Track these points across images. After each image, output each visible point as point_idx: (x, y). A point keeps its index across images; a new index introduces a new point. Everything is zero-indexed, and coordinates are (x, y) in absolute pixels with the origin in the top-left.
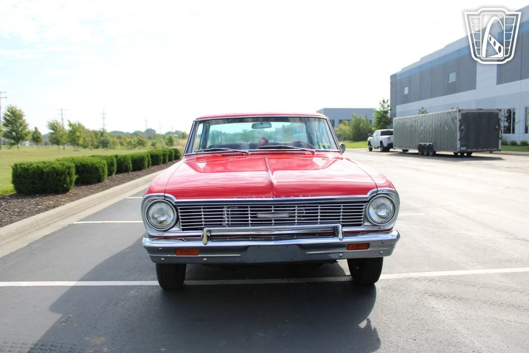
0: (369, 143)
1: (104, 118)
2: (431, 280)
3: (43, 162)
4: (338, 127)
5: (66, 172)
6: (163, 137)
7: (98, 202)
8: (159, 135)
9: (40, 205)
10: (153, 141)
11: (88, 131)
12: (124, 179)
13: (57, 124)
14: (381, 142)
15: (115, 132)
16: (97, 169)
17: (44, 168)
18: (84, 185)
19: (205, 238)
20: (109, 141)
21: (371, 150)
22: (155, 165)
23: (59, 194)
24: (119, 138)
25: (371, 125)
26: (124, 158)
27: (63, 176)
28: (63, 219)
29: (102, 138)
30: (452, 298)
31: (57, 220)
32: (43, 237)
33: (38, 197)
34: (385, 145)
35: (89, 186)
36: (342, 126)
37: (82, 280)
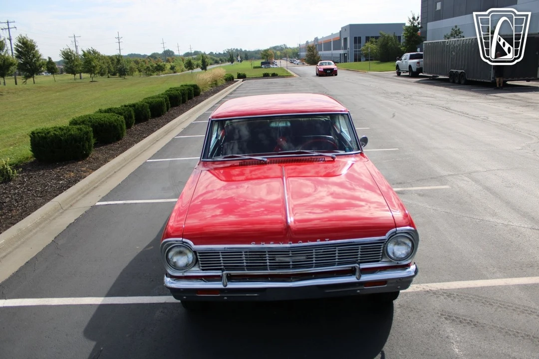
0: (397, 67)
1: (119, 43)
2: (449, 294)
3: (60, 128)
4: (365, 46)
5: (85, 138)
6: (182, 58)
7: (118, 168)
8: (177, 56)
9: (61, 180)
10: (172, 64)
11: (104, 57)
12: (143, 132)
13: (71, 53)
14: (410, 66)
15: (131, 55)
16: (115, 127)
17: (62, 136)
18: (103, 146)
19: (224, 278)
20: (126, 69)
21: (399, 74)
22: (174, 106)
23: (80, 161)
24: (137, 62)
25: (400, 45)
26: (142, 107)
27: (82, 143)
28: (85, 195)
29: (119, 67)
30: (468, 323)
31: (79, 198)
32: (68, 227)
33: (59, 166)
34: (414, 69)
35: (109, 146)
36: (368, 45)
37: (109, 294)
